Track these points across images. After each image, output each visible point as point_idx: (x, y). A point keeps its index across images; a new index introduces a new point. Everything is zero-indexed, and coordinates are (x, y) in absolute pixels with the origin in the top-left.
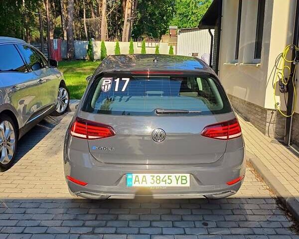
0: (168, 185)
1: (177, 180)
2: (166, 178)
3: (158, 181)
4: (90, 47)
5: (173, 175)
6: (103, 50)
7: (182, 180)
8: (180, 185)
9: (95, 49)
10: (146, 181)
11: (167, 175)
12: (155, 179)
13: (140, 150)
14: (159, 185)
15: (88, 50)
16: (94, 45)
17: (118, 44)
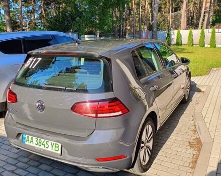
0: (45, 149)
1: (52, 146)
2: (45, 143)
3: (40, 144)
4: (169, 35)
5: (50, 142)
6: (179, 36)
7: (55, 147)
8: (53, 151)
9: (173, 37)
10: (33, 142)
11: (46, 141)
12: (38, 141)
13: (31, 115)
14: (40, 147)
15: (167, 38)
16: (172, 34)
17: (191, 31)
